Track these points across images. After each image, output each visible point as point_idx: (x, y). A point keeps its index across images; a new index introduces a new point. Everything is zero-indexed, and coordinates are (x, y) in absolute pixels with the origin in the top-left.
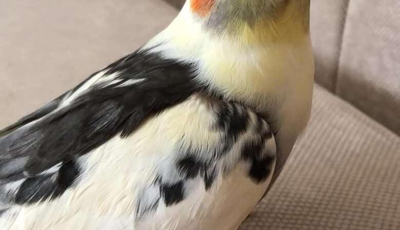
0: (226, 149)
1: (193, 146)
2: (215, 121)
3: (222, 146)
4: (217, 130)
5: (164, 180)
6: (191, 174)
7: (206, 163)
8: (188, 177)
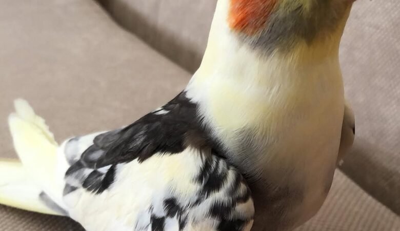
0: (198, 202)
1: (176, 190)
2: (196, 174)
3: (196, 198)
4: (195, 182)
5: (155, 211)
6: (171, 214)
7: (182, 209)
8: (168, 215)
